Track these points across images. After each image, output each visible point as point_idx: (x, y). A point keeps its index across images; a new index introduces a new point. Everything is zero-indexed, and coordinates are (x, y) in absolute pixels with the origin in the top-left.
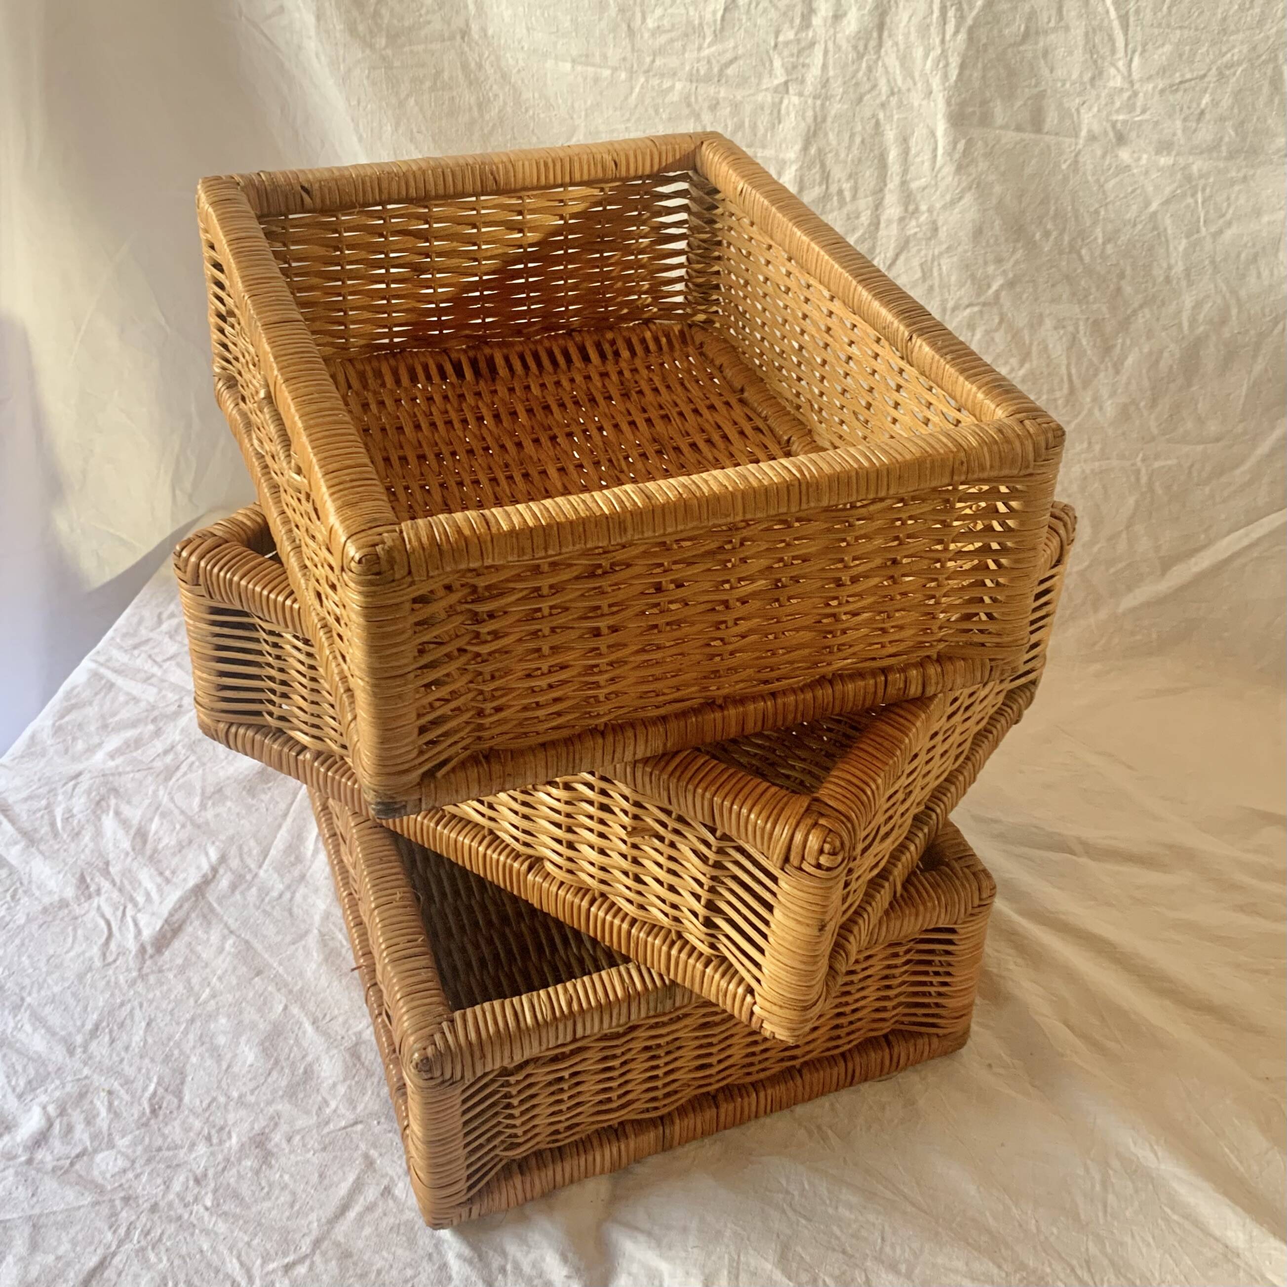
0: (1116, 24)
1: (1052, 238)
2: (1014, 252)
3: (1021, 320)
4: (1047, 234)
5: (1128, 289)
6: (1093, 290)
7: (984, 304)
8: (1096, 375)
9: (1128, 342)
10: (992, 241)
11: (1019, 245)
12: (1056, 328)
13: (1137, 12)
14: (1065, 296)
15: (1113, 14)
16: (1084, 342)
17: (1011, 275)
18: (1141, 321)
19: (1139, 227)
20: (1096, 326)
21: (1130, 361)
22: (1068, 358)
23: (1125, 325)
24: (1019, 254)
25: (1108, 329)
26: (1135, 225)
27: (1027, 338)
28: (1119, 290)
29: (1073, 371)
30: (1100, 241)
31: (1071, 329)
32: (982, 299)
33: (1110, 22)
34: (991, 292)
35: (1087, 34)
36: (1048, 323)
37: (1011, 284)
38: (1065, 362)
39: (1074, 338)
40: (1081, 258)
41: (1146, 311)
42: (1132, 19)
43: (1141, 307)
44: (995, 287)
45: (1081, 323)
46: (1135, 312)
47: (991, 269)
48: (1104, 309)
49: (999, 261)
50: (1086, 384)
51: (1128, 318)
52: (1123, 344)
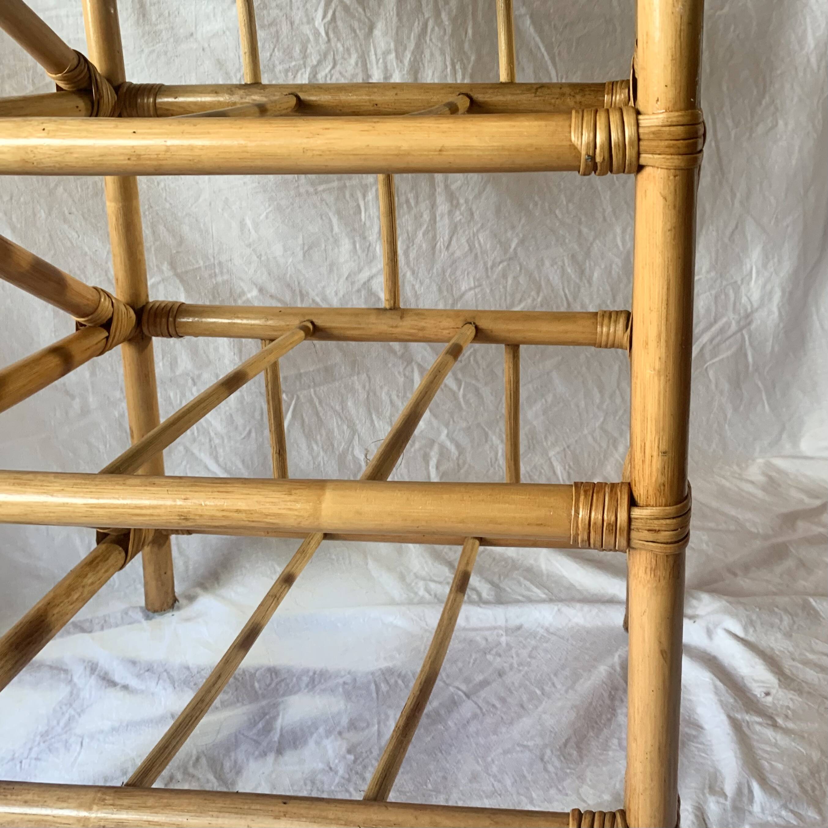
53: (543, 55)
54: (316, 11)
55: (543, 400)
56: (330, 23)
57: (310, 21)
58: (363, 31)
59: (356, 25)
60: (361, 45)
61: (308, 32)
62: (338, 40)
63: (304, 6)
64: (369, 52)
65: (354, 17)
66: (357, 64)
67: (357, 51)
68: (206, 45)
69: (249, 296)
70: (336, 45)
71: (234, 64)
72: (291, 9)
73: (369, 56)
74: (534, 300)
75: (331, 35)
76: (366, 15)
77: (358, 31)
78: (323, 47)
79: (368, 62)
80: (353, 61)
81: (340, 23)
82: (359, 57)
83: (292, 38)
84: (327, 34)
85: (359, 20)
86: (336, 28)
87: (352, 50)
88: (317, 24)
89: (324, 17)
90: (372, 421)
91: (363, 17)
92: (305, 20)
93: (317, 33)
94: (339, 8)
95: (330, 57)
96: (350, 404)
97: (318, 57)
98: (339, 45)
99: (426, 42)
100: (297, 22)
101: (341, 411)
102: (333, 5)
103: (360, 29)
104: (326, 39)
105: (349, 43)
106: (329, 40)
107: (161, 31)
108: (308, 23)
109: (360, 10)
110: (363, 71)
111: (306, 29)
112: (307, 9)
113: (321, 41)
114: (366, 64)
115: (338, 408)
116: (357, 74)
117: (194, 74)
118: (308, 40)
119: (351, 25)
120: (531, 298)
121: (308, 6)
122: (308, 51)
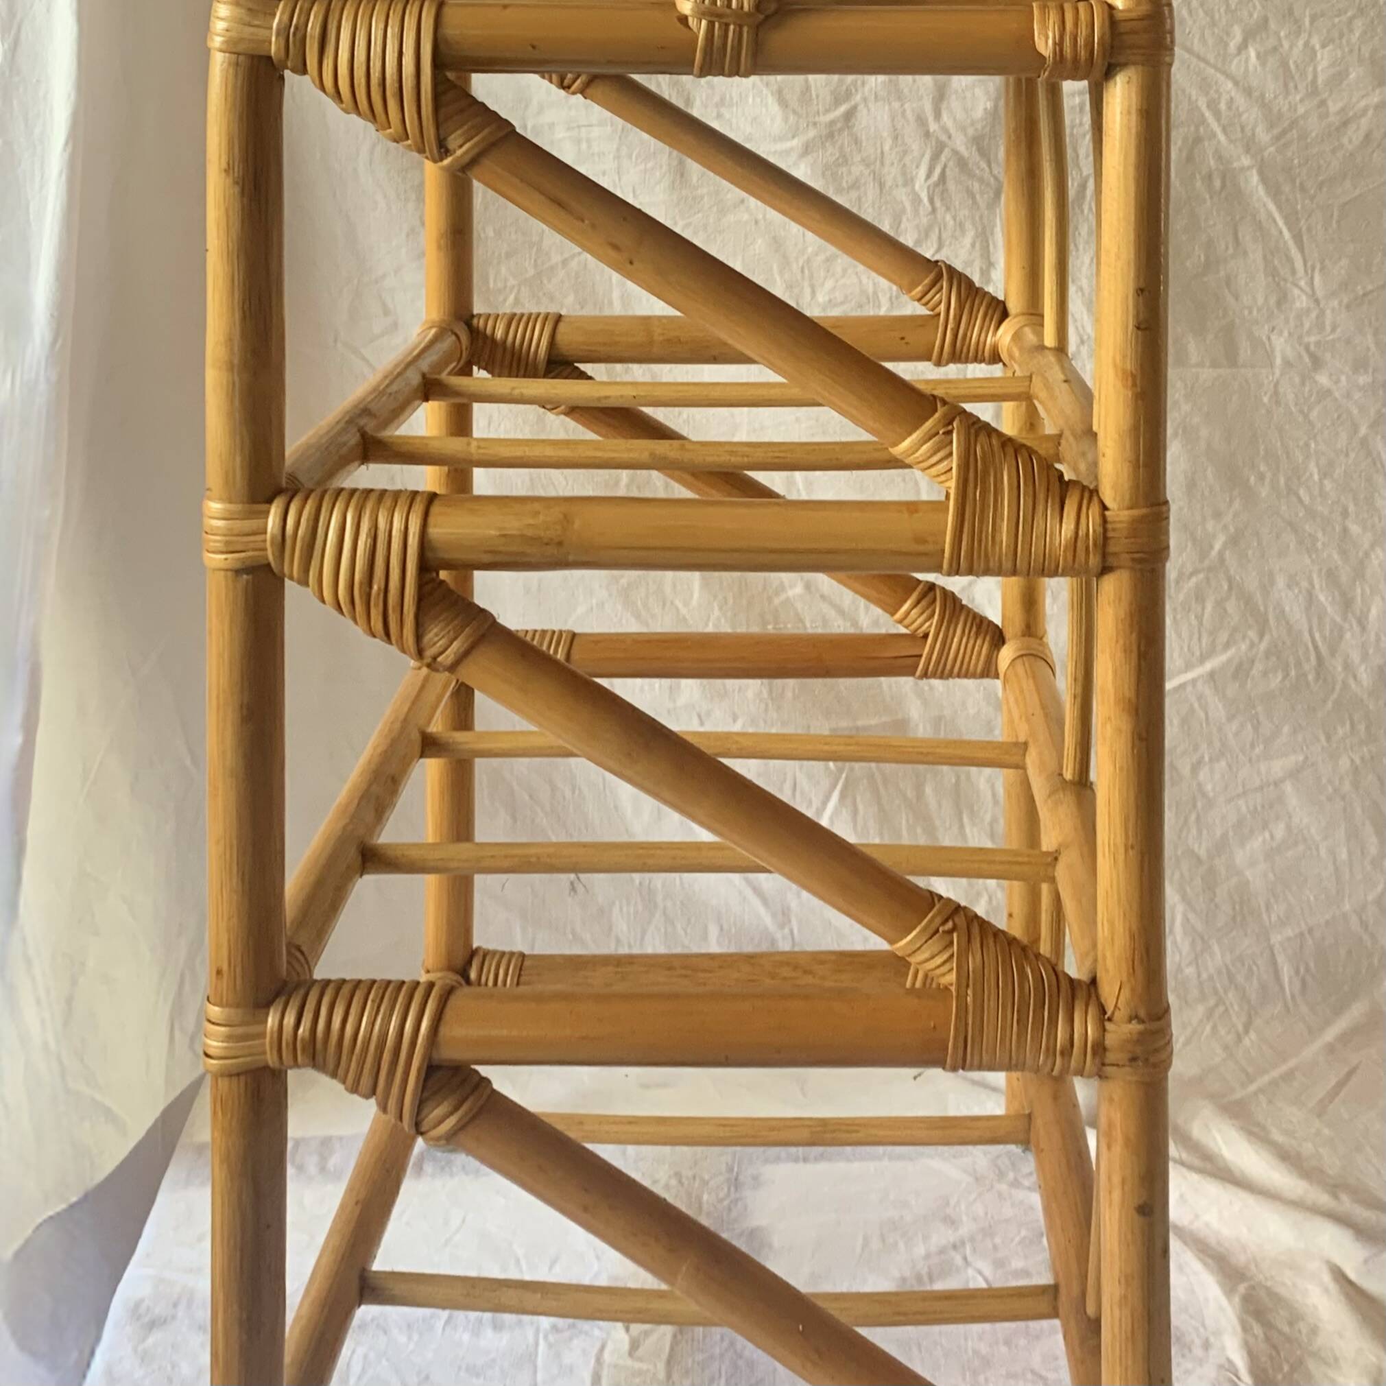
0: (1291, 243)
1: (1267, 481)
2: (1231, 501)
3: (1252, 582)
4: (1261, 477)
5: (1355, 529)
6: (1320, 535)
7: (1210, 569)
8: (1341, 637)
9: (1368, 591)
10: (1207, 493)
11: (1236, 493)
12: (1289, 587)
13: (1309, 229)
14: (1292, 546)
15: (1287, 234)
16: (1322, 598)
17: (1232, 529)
18: (1376, 562)
19: (1352, 455)
20: (1331, 576)
21: (1374, 612)
22: (1309, 621)
23: (1359, 572)
24: (1237, 505)
25: (1344, 576)
26: (1347, 455)
27: (1260, 602)
28: (1345, 530)
29: (1317, 636)
30: (1316, 477)
31: (1304, 584)
32: (1207, 563)
33: (1285, 243)
34: (1214, 553)
35: (1265, 257)
36: (1281, 581)
37: (1234, 541)
38: (1305, 627)
39: (1310, 597)
40: (1300, 500)
41: (1379, 551)
42: (1305, 238)
43: (1372, 546)
44: (1217, 546)
45: (1315, 576)
46: (1367, 555)
47: (1210, 525)
48: (1336, 556)
49: (1218, 515)
50: (1333, 652)
51: (1361, 562)
52: (1363, 590)
53: (1281, 232)
54: (917, 167)
55: (1267, 835)
56: (936, 185)
57: (908, 181)
58: (986, 196)
59: (976, 186)
60: (981, 217)
61: (904, 198)
62: (948, 209)
63: (900, 160)
64: (994, 226)
65: (971, 175)
66: (973, 245)
67: (974, 224)
68: (760, 216)
69: (791, 593)
70: (944, 218)
71: (796, 245)
72: (882, 164)
73: (992, 234)
74: (1252, 645)
75: (938, 204)
76: (991, 172)
77: (978, 196)
78: (925, 220)
79: (991, 243)
80: (967, 241)
81: (951, 185)
82: (977, 236)
83: (880, 208)
84: (931, 201)
85: (981, 180)
86: (945, 191)
87: (968, 225)
88: (917, 187)
89: (928, 176)
90: (962, 827)
91: (986, 175)
92: (900, 181)
93: (916, 200)
94: (951, 164)
95: (934, 236)
96: (928, 790)
97: (916, 236)
98: (948, 217)
99: (1082, 212)
100: (889, 183)
101: (914, 801)
102: (943, 158)
103: (982, 193)
104: (930, 209)
105: (964, 213)
106: (934, 210)
107: (702, 197)
108: (905, 184)
109: (983, 165)
110: (982, 255)
111: (901, 194)
112: (904, 165)
113: (921, 212)
114: (988, 246)
115: (910, 794)
116: (973, 261)
117: (740, 258)
118: (903, 211)
119: (968, 187)
120: (1248, 642)
121: (907, 160)
122: (903, 226)
